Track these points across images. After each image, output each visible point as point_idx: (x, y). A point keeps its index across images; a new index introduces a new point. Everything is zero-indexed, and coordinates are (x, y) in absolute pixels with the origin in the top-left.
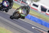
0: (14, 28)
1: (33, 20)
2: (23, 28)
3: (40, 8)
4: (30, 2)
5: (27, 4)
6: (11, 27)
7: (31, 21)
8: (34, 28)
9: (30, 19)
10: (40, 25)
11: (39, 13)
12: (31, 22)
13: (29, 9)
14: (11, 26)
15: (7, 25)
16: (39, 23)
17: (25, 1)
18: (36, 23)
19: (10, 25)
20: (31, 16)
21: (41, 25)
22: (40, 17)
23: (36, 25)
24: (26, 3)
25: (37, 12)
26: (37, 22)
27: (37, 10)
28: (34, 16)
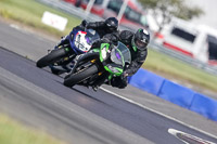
0: (90, 132)
1: (172, 100)
2: (126, 131)
3: (206, 47)
4: (160, 19)
5: (147, 27)
6: (76, 128)
7: (162, 104)
8: (178, 134)
9: (160, 93)
10: (203, 120)
11: (200, 66)
12: (163, 108)
13: (146, 45)
14: (75, 124)
15: (58, 119)
16: (201, 113)
17: (136, 17)
18: (186, 110)
19: (71, 122)
20: (164, 81)
21: (210, 122)
22: (203, 85)
23: (184, 120)
24: (142, 24)
25: (190, 63)
26: (189, 107)
27: (191, 54)
28: (175, 82)
